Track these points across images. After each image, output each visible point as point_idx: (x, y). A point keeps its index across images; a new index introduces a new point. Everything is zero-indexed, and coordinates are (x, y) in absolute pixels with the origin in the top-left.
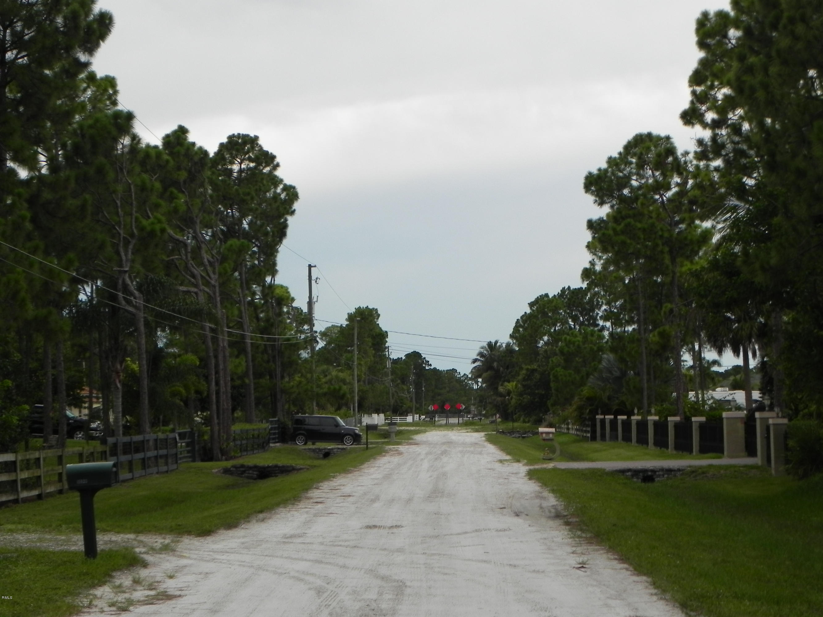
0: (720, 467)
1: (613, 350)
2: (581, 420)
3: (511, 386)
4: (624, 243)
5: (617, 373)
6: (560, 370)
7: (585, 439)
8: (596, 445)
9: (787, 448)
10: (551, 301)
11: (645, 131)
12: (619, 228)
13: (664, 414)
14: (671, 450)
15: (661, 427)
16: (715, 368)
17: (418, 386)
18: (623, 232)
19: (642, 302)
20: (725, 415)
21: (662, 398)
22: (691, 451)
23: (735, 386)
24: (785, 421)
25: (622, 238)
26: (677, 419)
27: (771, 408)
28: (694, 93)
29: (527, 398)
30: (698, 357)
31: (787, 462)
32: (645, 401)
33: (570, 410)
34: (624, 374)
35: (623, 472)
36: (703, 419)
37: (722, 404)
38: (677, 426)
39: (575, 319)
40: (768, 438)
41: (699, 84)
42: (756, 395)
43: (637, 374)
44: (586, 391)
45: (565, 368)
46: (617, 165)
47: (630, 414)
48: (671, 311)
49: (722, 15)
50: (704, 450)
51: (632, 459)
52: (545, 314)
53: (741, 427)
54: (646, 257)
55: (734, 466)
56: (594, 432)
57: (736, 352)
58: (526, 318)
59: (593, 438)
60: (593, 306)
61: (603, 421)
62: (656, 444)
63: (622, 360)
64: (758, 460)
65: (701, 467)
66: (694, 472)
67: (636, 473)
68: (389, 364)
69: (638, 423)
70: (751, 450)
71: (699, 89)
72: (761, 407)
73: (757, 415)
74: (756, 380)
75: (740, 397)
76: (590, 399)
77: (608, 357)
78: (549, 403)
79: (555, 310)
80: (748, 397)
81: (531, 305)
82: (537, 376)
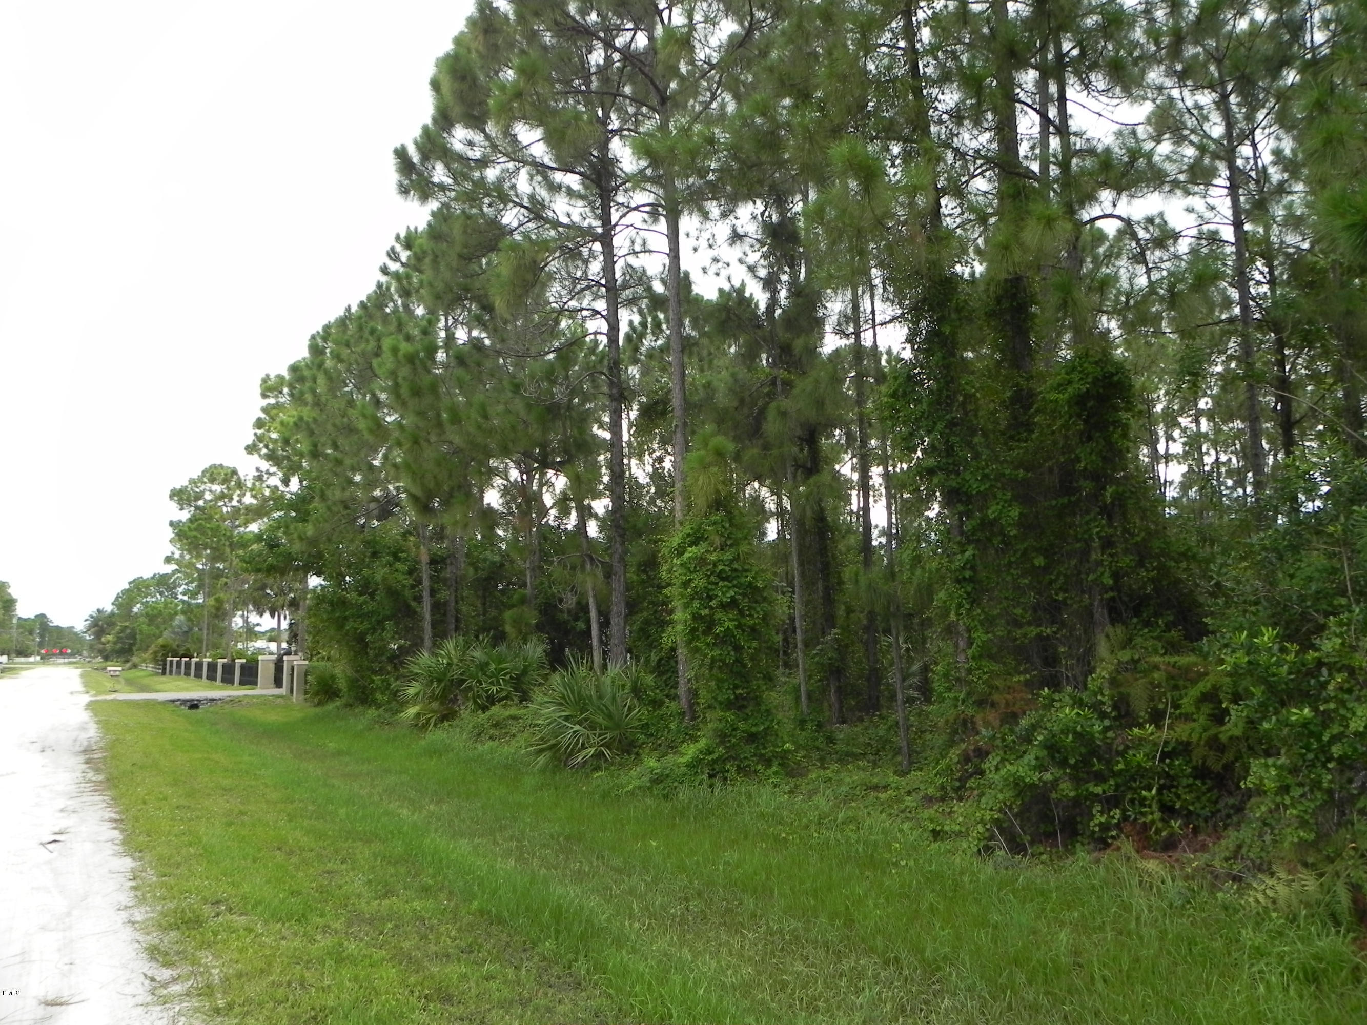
0: (254, 697)
1: (183, 612)
2: (155, 660)
3: (110, 638)
4: (195, 537)
5: (185, 629)
6: (145, 627)
7: (157, 674)
8: (163, 678)
9: (306, 682)
10: (145, 581)
11: (218, 463)
12: (193, 526)
13: (215, 657)
14: (218, 682)
15: (212, 667)
16: (257, 629)
17: (42, 636)
18: (195, 530)
19: (207, 581)
20: (260, 658)
21: (216, 646)
22: (233, 683)
23: (271, 640)
24: (307, 662)
25: (194, 533)
26: (225, 660)
27: (296, 654)
28: (255, 434)
29: (119, 646)
30: (246, 621)
31: (306, 693)
32: (204, 648)
33: (148, 655)
34: (191, 629)
35: (173, 701)
36: (244, 661)
37: (261, 651)
38: (224, 666)
39: (161, 594)
40: (292, 675)
41: (259, 428)
42: (284, 645)
43: (200, 630)
44: (161, 641)
45: (149, 625)
46: (195, 483)
47: (191, 657)
48: (226, 584)
49: (280, 378)
50: (242, 683)
51: (187, 689)
52: (139, 590)
53: (272, 667)
54: (211, 548)
55: (262, 696)
56: (164, 670)
57: (273, 616)
58: (125, 592)
59: (164, 673)
60: (175, 586)
61: (171, 662)
62: (208, 678)
63: (189, 619)
64: (283, 691)
65: (238, 697)
66: (232, 701)
67: (184, 702)
68: (15, 621)
69: (196, 663)
70: (278, 682)
71: (259, 432)
72: (288, 653)
73: (285, 658)
74: (285, 636)
75: (273, 646)
76: (163, 647)
77: (180, 618)
78: (134, 649)
79: (147, 587)
80: (279, 646)
81: (130, 583)
82: (128, 631)
